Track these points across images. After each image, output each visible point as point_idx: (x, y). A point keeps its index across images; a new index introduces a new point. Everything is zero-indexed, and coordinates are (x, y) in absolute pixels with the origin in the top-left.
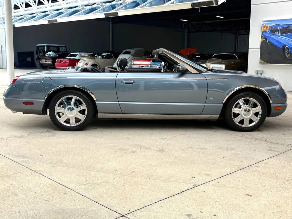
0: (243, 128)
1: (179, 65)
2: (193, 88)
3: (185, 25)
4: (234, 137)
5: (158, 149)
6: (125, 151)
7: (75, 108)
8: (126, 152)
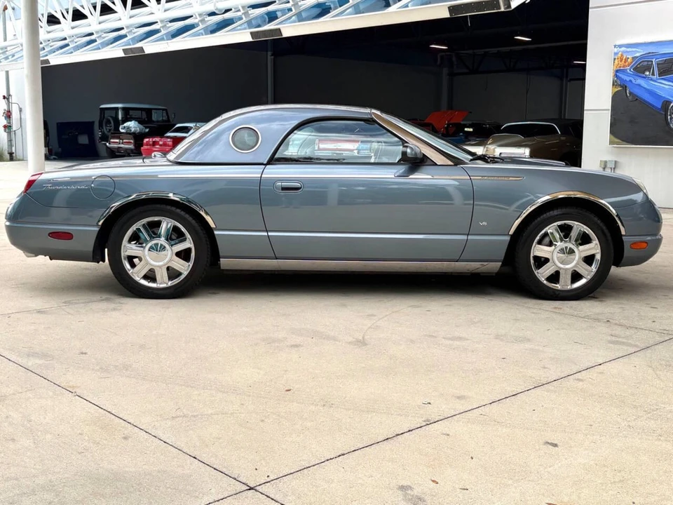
0: (557, 293)
1: (407, 147)
2: (452, 200)
3: (442, 57)
4: (533, 313)
5: (354, 340)
6: (277, 344)
7: (167, 246)
8: (278, 347)
